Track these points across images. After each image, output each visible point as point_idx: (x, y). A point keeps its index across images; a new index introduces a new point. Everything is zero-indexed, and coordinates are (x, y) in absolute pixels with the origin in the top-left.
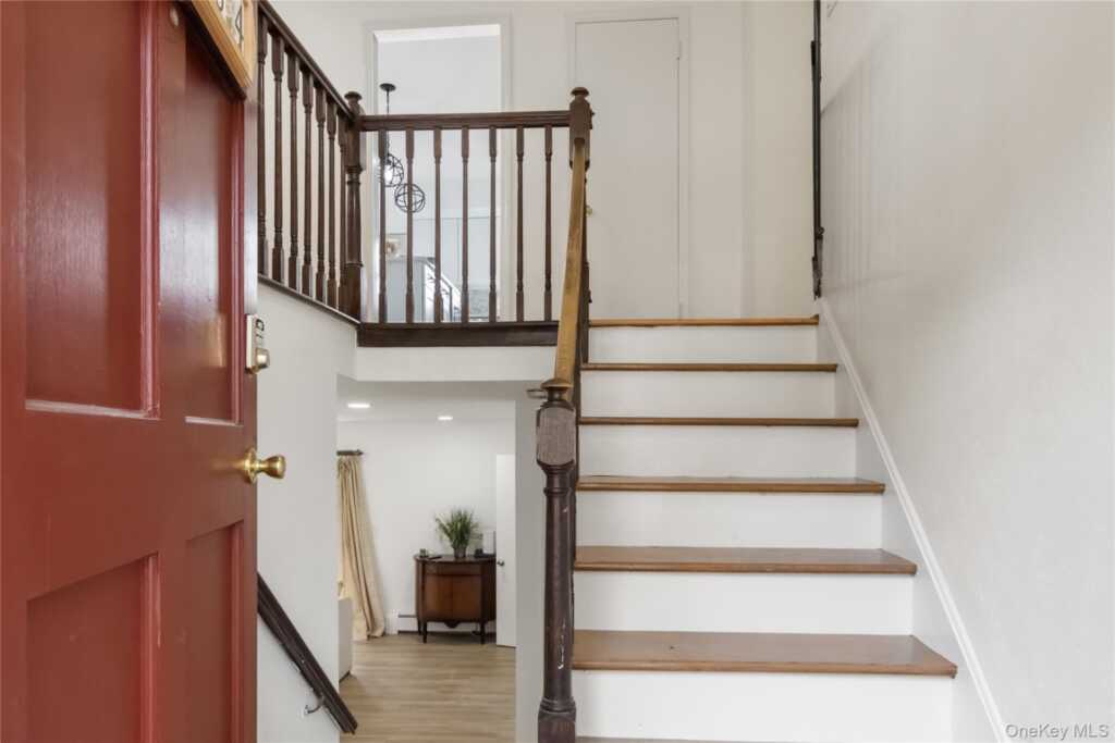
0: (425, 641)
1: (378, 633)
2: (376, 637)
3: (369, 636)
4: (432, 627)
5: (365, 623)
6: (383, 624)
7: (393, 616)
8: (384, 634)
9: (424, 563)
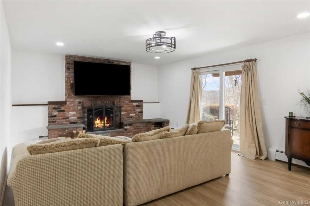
0: (290, 169)
1: (263, 158)
2: (261, 159)
3: (257, 158)
4: (294, 161)
5: (255, 150)
6: (266, 153)
7: (273, 150)
8: (267, 159)
9: (291, 121)
